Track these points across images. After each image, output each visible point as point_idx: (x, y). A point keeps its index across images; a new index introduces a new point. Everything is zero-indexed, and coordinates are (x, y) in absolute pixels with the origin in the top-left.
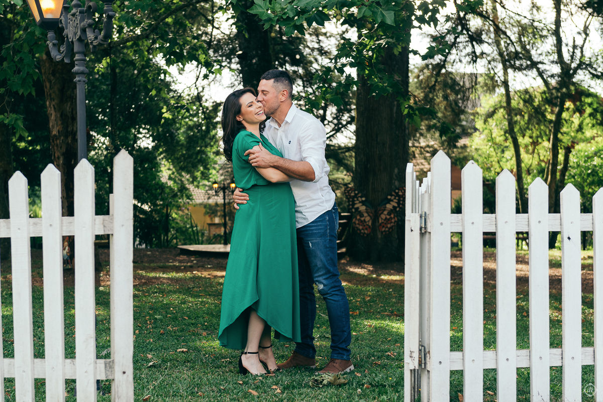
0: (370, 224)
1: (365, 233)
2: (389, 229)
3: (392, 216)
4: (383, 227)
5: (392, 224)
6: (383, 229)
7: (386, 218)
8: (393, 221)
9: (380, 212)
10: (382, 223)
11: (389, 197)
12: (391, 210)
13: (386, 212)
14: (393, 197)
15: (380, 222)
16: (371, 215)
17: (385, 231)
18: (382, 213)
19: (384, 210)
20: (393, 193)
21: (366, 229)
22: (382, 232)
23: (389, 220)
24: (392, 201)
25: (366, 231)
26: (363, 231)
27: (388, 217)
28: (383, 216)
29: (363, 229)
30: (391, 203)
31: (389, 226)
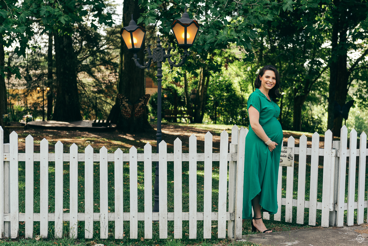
0: (130, 113)
1: (127, 118)
2: (140, 115)
3: (141, 109)
4: (137, 114)
5: (141, 113)
6: (137, 116)
7: (138, 110)
8: (142, 111)
9: (136, 107)
10: (136, 112)
11: (140, 99)
12: (141, 106)
13: (138, 107)
14: (142, 99)
15: (135, 112)
16: (131, 108)
17: (137, 117)
18: (137, 107)
19: (138, 106)
20: (142, 97)
21: (128, 115)
22: (136, 117)
23: (140, 111)
24: (142, 101)
25: (128, 117)
26: (126, 117)
27: (139, 109)
28: (137, 109)
29: (126, 115)
30: (141, 102)
31: (140, 114)
